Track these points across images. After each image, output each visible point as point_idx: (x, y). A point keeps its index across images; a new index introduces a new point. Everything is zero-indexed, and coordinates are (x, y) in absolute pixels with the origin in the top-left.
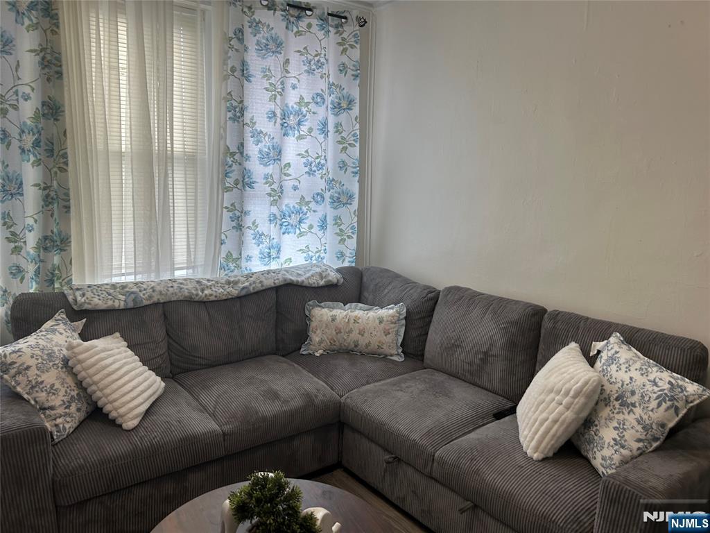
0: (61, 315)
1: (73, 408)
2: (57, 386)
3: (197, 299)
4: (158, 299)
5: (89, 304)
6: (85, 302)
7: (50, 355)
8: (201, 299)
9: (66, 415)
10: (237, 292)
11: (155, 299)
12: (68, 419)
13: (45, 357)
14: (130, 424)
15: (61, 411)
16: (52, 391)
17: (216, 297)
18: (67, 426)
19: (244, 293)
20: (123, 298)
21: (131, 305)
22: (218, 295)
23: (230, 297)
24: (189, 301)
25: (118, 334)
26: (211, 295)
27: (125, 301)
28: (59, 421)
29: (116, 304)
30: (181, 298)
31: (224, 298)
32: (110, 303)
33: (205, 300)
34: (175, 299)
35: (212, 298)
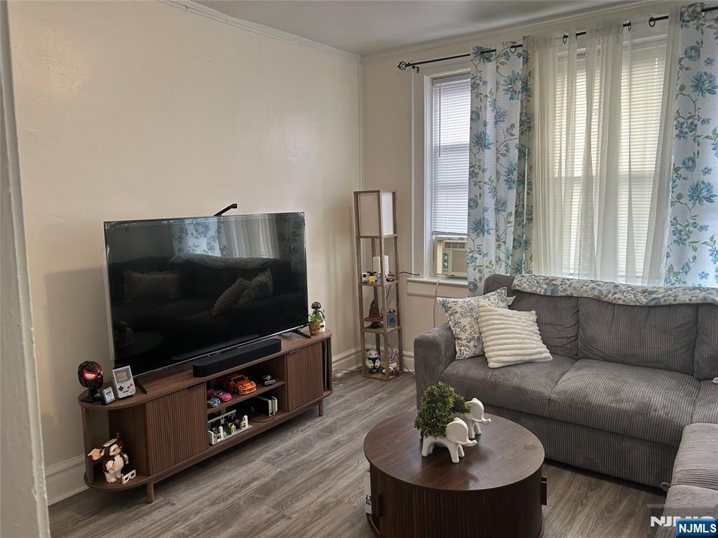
0: (503, 291)
1: (472, 344)
2: (467, 327)
3: (606, 299)
4: (571, 293)
5: (520, 286)
6: (517, 285)
7: (471, 309)
8: (610, 301)
9: (467, 346)
10: (646, 301)
11: (569, 293)
12: (467, 349)
13: (468, 309)
14: (491, 365)
15: (464, 342)
16: (464, 329)
17: (624, 301)
18: (465, 353)
19: (653, 303)
20: (545, 286)
21: (549, 293)
22: (626, 300)
23: (638, 304)
24: (598, 301)
25: (534, 312)
26: (620, 299)
27: (545, 290)
28: (462, 348)
29: (538, 291)
30: (591, 296)
31: (632, 304)
32: (534, 288)
33: (614, 302)
34: (586, 296)
35: (620, 302)
